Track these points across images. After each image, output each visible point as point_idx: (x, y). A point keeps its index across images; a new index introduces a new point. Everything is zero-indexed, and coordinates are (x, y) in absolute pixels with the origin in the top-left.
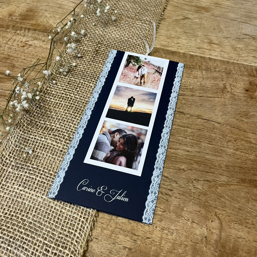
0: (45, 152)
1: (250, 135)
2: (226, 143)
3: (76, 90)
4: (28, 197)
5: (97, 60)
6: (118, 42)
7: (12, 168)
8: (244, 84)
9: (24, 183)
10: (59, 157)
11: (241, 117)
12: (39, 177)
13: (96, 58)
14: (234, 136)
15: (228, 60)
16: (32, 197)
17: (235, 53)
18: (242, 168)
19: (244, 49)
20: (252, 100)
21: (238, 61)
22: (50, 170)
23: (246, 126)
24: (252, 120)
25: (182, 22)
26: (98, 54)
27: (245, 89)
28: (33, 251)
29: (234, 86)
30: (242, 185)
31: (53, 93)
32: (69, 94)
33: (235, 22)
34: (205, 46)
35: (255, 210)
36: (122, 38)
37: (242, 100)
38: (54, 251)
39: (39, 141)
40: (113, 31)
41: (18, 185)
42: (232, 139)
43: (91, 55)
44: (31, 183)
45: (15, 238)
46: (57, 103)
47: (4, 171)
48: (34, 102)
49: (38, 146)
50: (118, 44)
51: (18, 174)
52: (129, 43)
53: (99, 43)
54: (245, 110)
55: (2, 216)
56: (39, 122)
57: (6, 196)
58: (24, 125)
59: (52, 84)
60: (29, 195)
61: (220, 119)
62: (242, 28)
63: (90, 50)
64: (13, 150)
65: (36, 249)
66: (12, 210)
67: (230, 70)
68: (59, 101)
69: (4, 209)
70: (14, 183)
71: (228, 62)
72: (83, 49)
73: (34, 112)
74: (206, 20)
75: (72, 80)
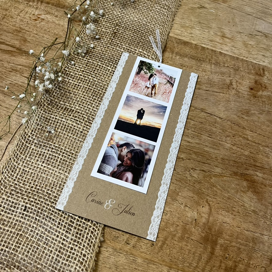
0: (66, 132)
1: (248, 132)
2: (224, 138)
3: (93, 72)
4: (52, 173)
5: (115, 43)
6: (136, 26)
7: (35, 146)
8: (250, 82)
9: (48, 161)
10: (79, 137)
11: (242, 115)
12: (61, 155)
13: (113, 41)
14: (233, 132)
15: (238, 56)
16: (55, 173)
17: (246, 49)
18: (236, 162)
19: (254, 46)
20: (254, 99)
21: (247, 58)
22: (71, 150)
23: (245, 123)
24: (252, 118)
25: (198, 10)
26: (116, 37)
27: (250, 87)
28: (60, 221)
29: (240, 83)
30: (234, 178)
31: (71, 74)
32: (87, 76)
33: (250, 16)
34: (218, 39)
35: (241, 201)
36: (141, 21)
37: (246, 97)
38: (78, 223)
39: (59, 121)
40: (131, 13)
41: (42, 162)
42: (230, 134)
43: (109, 37)
44: (54, 161)
45: (43, 209)
46: (76, 84)
47: (27, 148)
48: (54, 82)
49: (59, 126)
50: (136, 28)
51: (41, 152)
52: (147, 28)
53: (117, 25)
54: (247, 108)
55: (29, 190)
56: (59, 103)
57: (31, 171)
58: (45, 105)
59: (70, 64)
60: (52, 171)
61: (223, 114)
62: (256, 24)
63: (108, 32)
64: (35, 128)
65: (62, 220)
66: (37, 184)
67: (238, 67)
68: (77, 82)
69: (30, 183)
70: (38, 160)
71: (238, 58)
72: (101, 30)
73: (54, 93)
74: (221, 11)
75: (90, 62)
